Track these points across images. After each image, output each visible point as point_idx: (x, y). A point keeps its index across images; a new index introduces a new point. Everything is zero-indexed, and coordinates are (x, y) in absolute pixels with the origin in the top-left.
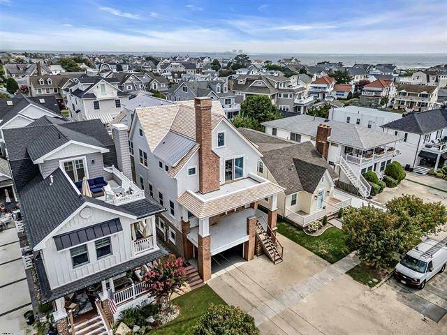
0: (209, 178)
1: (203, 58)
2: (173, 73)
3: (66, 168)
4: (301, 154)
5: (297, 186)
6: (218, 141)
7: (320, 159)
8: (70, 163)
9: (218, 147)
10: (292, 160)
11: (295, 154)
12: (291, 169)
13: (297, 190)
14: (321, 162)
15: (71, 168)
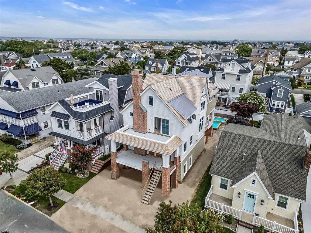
3: (96, 93)
4: (275, 153)
5: (229, 174)
6: (149, 101)
7: (299, 170)
8: (98, 91)
9: (148, 105)
10: (254, 152)
11: (267, 149)
12: (242, 159)
13: (226, 176)
14: (295, 173)
15: (98, 93)
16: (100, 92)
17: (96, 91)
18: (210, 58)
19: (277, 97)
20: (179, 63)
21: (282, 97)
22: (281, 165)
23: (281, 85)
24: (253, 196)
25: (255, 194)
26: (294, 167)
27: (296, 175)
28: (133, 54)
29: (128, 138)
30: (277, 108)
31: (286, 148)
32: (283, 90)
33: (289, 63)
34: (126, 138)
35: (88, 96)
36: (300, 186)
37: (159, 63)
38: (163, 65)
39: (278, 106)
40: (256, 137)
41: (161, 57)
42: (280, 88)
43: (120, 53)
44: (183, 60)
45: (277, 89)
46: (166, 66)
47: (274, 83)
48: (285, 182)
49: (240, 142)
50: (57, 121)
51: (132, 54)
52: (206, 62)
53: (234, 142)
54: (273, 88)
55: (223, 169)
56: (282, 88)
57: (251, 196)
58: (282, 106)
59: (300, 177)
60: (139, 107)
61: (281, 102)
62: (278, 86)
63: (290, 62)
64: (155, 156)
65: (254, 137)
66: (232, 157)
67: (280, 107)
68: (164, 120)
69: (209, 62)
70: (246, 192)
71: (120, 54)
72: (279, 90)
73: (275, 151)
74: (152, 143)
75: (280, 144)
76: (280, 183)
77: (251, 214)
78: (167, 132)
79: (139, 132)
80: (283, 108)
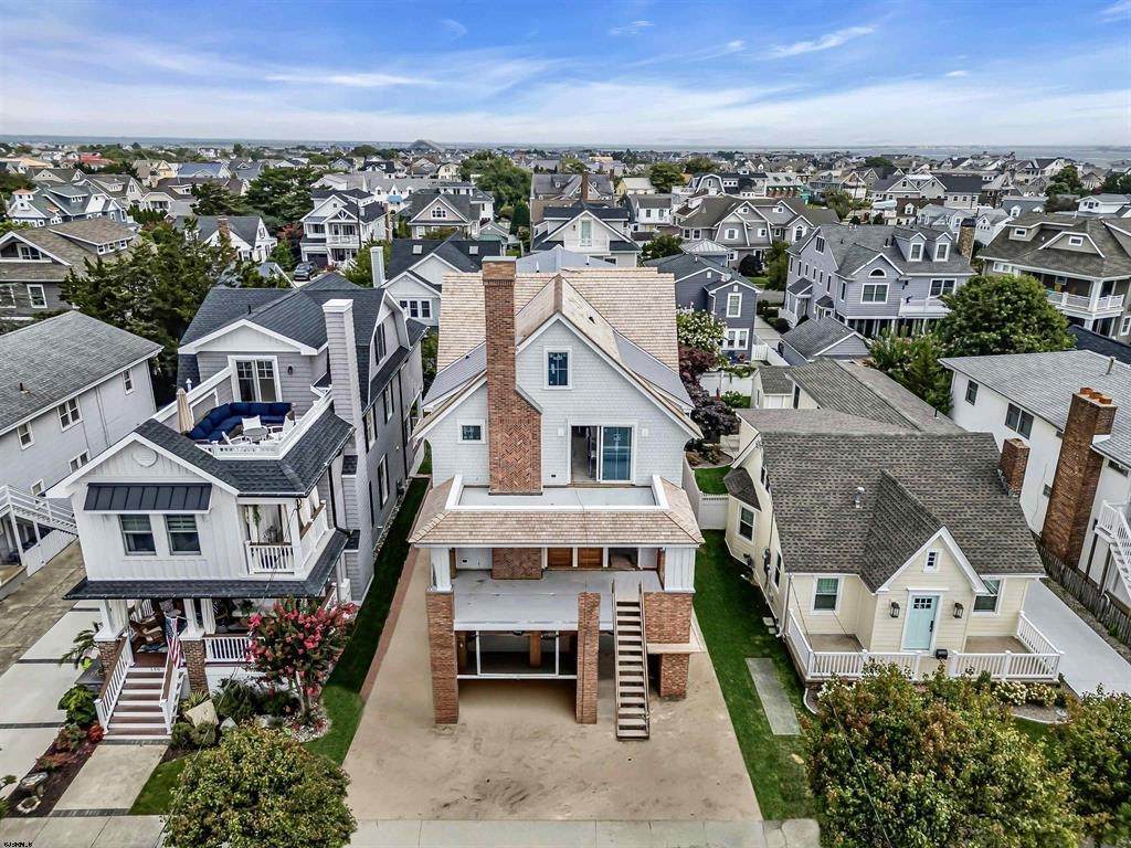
0: (510, 458)
1: (1045, 163)
2: (902, 202)
3: (240, 374)
4: (925, 468)
5: (841, 557)
6: (550, 372)
7: (999, 498)
8: (248, 364)
9: (546, 387)
10: (876, 478)
11: (901, 462)
12: (854, 503)
13: (835, 568)
14: (993, 509)
15: (249, 374)
16: (260, 364)
17: (239, 364)
18: (433, 206)
19: (728, 316)
20: (318, 228)
21: (739, 316)
22: (953, 498)
23: (732, 279)
24: (929, 601)
25: (932, 594)
26: (985, 493)
27: (998, 513)
28: (93, 199)
29: (511, 522)
30: (730, 349)
31: (946, 450)
32: (740, 295)
33: (648, 214)
34: (501, 523)
35: (215, 390)
36: (1020, 538)
37: (231, 233)
38: (251, 241)
39: (731, 343)
40: (862, 433)
41: (225, 207)
42: (731, 289)
43: (25, 198)
44: (336, 217)
45: (723, 294)
46: (263, 244)
47: (709, 275)
48: (983, 538)
49: (826, 458)
50: (116, 524)
51: (86, 200)
52: (425, 222)
53: (812, 461)
54: (714, 291)
55: (818, 549)
56: (736, 288)
57: (924, 603)
58: (742, 343)
59: (1009, 516)
60: (514, 398)
61: (738, 331)
62: (727, 283)
63: (652, 210)
64: (575, 570)
65: (856, 433)
66: (825, 505)
67: (736, 347)
68: (610, 431)
69: (434, 222)
70: (911, 594)
71: (26, 204)
72: (730, 295)
73: (922, 461)
74: (616, 518)
75: (925, 439)
76: (973, 546)
77: (926, 655)
78: (624, 473)
79: (516, 494)
80: (746, 348)
